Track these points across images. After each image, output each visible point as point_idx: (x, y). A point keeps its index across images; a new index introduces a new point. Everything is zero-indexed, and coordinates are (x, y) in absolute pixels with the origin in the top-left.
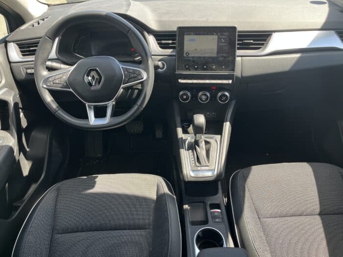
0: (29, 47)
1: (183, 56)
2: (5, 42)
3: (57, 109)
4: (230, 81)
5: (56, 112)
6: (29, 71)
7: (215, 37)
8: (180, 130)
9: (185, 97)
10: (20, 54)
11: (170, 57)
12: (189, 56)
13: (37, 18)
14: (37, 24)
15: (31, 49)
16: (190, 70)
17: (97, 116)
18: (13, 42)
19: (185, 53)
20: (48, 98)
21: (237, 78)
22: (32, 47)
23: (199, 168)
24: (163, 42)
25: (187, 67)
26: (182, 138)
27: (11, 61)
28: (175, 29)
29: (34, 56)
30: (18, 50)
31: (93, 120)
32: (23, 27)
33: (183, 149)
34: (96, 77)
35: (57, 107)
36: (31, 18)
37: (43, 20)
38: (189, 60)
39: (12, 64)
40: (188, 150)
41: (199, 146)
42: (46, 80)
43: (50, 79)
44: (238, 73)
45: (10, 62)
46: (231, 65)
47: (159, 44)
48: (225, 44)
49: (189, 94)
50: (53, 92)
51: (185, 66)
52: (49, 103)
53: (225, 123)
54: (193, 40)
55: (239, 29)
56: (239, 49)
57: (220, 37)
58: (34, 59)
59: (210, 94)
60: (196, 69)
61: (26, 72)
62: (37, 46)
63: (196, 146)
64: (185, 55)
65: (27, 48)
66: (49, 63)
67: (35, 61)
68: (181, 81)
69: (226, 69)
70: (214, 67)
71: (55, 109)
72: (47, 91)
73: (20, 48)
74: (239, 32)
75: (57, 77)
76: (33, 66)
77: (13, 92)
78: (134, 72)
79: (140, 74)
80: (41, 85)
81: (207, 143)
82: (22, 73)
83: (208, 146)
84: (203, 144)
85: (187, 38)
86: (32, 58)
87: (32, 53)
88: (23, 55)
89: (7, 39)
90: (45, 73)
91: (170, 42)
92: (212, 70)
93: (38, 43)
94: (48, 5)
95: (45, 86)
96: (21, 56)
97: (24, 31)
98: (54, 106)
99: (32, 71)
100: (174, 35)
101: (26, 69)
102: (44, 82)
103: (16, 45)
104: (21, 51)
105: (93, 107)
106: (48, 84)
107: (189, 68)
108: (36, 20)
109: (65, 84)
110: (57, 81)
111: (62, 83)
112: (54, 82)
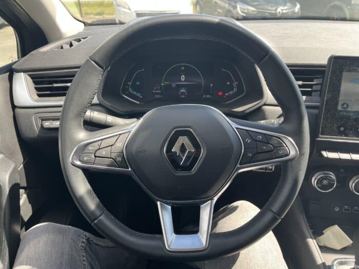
0: (51, 83)
1: (336, 110)
2: (10, 71)
3: (98, 213)
5: (96, 217)
6: (47, 124)
8: (313, 245)
10: (35, 92)
12: (349, 109)
13: (70, 37)
14: (68, 46)
15: (56, 85)
16: (346, 135)
18: (24, 71)
19: (340, 103)
20: (81, 186)
22: (57, 82)
25: (342, 129)
26: (324, 264)
27: (16, 104)
29: (64, 98)
30: (32, 85)
32: (44, 49)
36: (59, 36)
37: (79, 40)
38: (349, 118)
39: (17, 110)
42: (82, 150)
43: (90, 148)
45: (14, 107)
50: (91, 175)
51: (339, 128)
58: (62, 103)
61: (42, 125)
64: (340, 108)
65: (49, 83)
67: (65, 107)
68: (325, 154)
71: (92, 213)
72: (81, 172)
73: (35, 83)
75: (104, 144)
76: (59, 114)
77: (11, 162)
80: (70, 159)
82: (33, 127)
86: (59, 101)
87: (58, 92)
88: (39, 96)
89: (13, 67)
90: (82, 135)
91: (300, 83)
94: (84, 23)
95: (78, 163)
96: (37, 97)
97: (44, 57)
98: (92, 203)
99: (56, 124)
101: (43, 120)
103: (29, 78)
104: (36, 88)
105: (169, 207)
106: (85, 159)
107: (347, 132)
108: (68, 40)
109: (119, 159)
110: (103, 153)
111: (113, 156)
112: (97, 155)
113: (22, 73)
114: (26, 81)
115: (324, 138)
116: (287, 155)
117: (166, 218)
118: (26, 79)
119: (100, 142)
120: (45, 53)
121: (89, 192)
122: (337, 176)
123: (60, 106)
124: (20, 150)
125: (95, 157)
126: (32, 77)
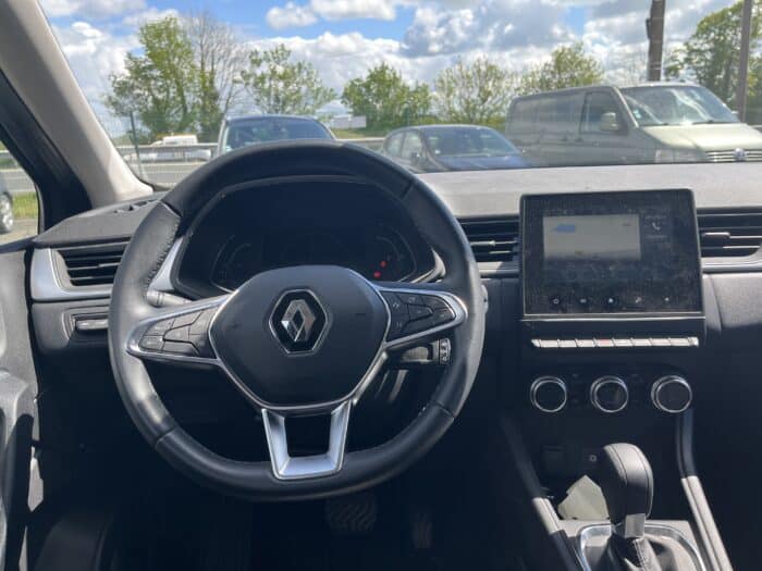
0: (96, 263)
2: (28, 248)
3: (164, 427)
4: (695, 341)
5: (162, 434)
6: (84, 325)
7: (634, 221)
9: (549, 395)
10: (67, 279)
13: (129, 201)
14: (126, 211)
15: (103, 266)
16: (564, 311)
17: (296, 449)
18: (52, 246)
20: (140, 387)
21: (712, 332)
22: (106, 261)
25: (556, 301)
27: (34, 296)
29: (112, 285)
30: (63, 268)
31: (283, 465)
34: (307, 316)
35: (166, 419)
36: (110, 195)
37: (143, 204)
38: (563, 283)
39: (35, 306)
41: (635, 561)
42: (143, 331)
43: (156, 328)
44: (711, 316)
45: (30, 301)
46: (691, 293)
48: (662, 237)
49: (564, 387)
50: (156, 369)
51: (551, 300)
52: (141, 405)
54: (572, 229)
56: (706, 254)
57: (648, 217)
59: (629, 385)
60: (585, 309)
61: (76, 328)
62: (118, 260)
65: (91, 263)
66: (153, 295)
67: (114, 295)
68: (537, 343)
69: (675, 305)
70: (638, 300)
71: (157, 427)
72: (140, 365)
73: (68, 264)
75: (179, 321)
77: (22, 382)
78: (423, 301)
80: (124, 346)
82: (61, 330)
84: (648, 555)
85: (550, 224)
86: (103, 289)
87: (106, 276)
88: (75, 283)
89: (34, 241)
92: (633, 308)
93: (121, 253)
94: (155, 187)
95: (136, 349)
96: (71, 286)
98: (156, 415)
101: (78, 319)
102: (133, 335)
103: (59, 257)
104: (70, 273)
105: (282, 419)
106: (149, 343)
107: (564, 305)
109: (202, 344)
110: (177, 335)
111: (193, 339)
112: (166, 337)
113: (49, 250)
114: (55, 264)
115: (529, 317)
116: (452, 319)
117: (277, 443)
118: (54, 258)
119: (171, 321)
120: (87, 219)
121: (152, 398)
122: (567, 385)
123: (107, 297)
124: (34, 372)
125: (164, 340)
126: (65, 255)
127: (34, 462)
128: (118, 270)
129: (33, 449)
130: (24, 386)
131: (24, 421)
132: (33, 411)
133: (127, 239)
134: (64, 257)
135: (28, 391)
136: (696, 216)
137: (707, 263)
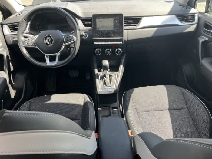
1: (96, 30)
2: (2, 25)
3: (29, 57)
4: (121, 43)
5: (29, 58)
6: (14, 39)
7: (112, 19)
8: (96, 70)
9: (98, 52)
10: (10, 31)
11: (89, 31)
12: (99, 30)
14: (18, 15)
15: (16, 28)
17: (50, 61)
18: (6, 24)
20: (25, 51)
21: (125, 41)
22: (16, 27)
23: (106, 88)
24: (86, 23)
25: (98, 35)
26: (97, 74)
27: (5, 34)
28: (91, 16)
29: (17, 32)
30: (9, 29)
31: (48, 63)
32: (11, 17)
33: (98, 78)
34: (50, 40)
35: (30, 56)
36: (16, 12)
37: (22, 13)
38: (100, 32)
39: (5, 36)
40: (100, 79)
41: (106, 77)
42: (24, 42)
43: (26, 42)
44: (125, 38)
45: (4, 35)
46: (121, 33)
47: (84, 24)
48: (117, 23)
49: (101, 51)
50: (27, 48)
52: (25, 54)
53: (120, 66)
54: (101, 21)
55: (124, 15)
56: (125, 26)
57: (115, 19)
58: (17, 33)
59: (112, 50)
60: (103, 37)
61: (13, 40)
62: (18, 27)
63: (105, 77)
64: (97, 29)
65: (14, 27)
66: (25, 35)
67: (18, 34)
68: (95, 43)
69: (118, 36)
70: (113, 35)
71: (28, 57)
72: (24, 48)
73: (10, 28)
74: (124, 17)
75: (29, 40)
76: (17, 37)
78: (70, 37)
79: (72, 38)
80: (21, 45)
81: (110, 76)
82: (11, 41)
83: (111, 77)
84: (108, 76)
85: (97, 20)
86: (16, 33)
87: (16, 30)
88: (11, 31)
89: (3, 23)
90: (23, 38)
91: (90, 23)
92: (111, 37)
93: (19, 25)
94: (25, 6)
95: (23, 45)
96: (11, 32)
97: (11, 19)
98: (28, 55)
99: (16, 39)
100: (91, 20)
101: (13, 38)
102: (22, 43)
104: (10, 29)
105: (48, 56)
106: (25, 44)
107: (100, 36)
108: (18, 13)
109: (34, 44)
110: (29, 43)
111: (32, 43)
113: (5, 25)
114: (7, 27)
115: (94, 38)
121: (27, 53)
123: (16, 34)
124: (7, 47)
125: (27, 44)
127: (10, 63)
128: (18, 29)
129: (10, 61)
130: (6, 51)
131: (7, 57)
132: (9, 55)
133: (20, 22)
134: (9, 26)
135: (7, 51)
136: (123, 18)
137: (125, 28)
